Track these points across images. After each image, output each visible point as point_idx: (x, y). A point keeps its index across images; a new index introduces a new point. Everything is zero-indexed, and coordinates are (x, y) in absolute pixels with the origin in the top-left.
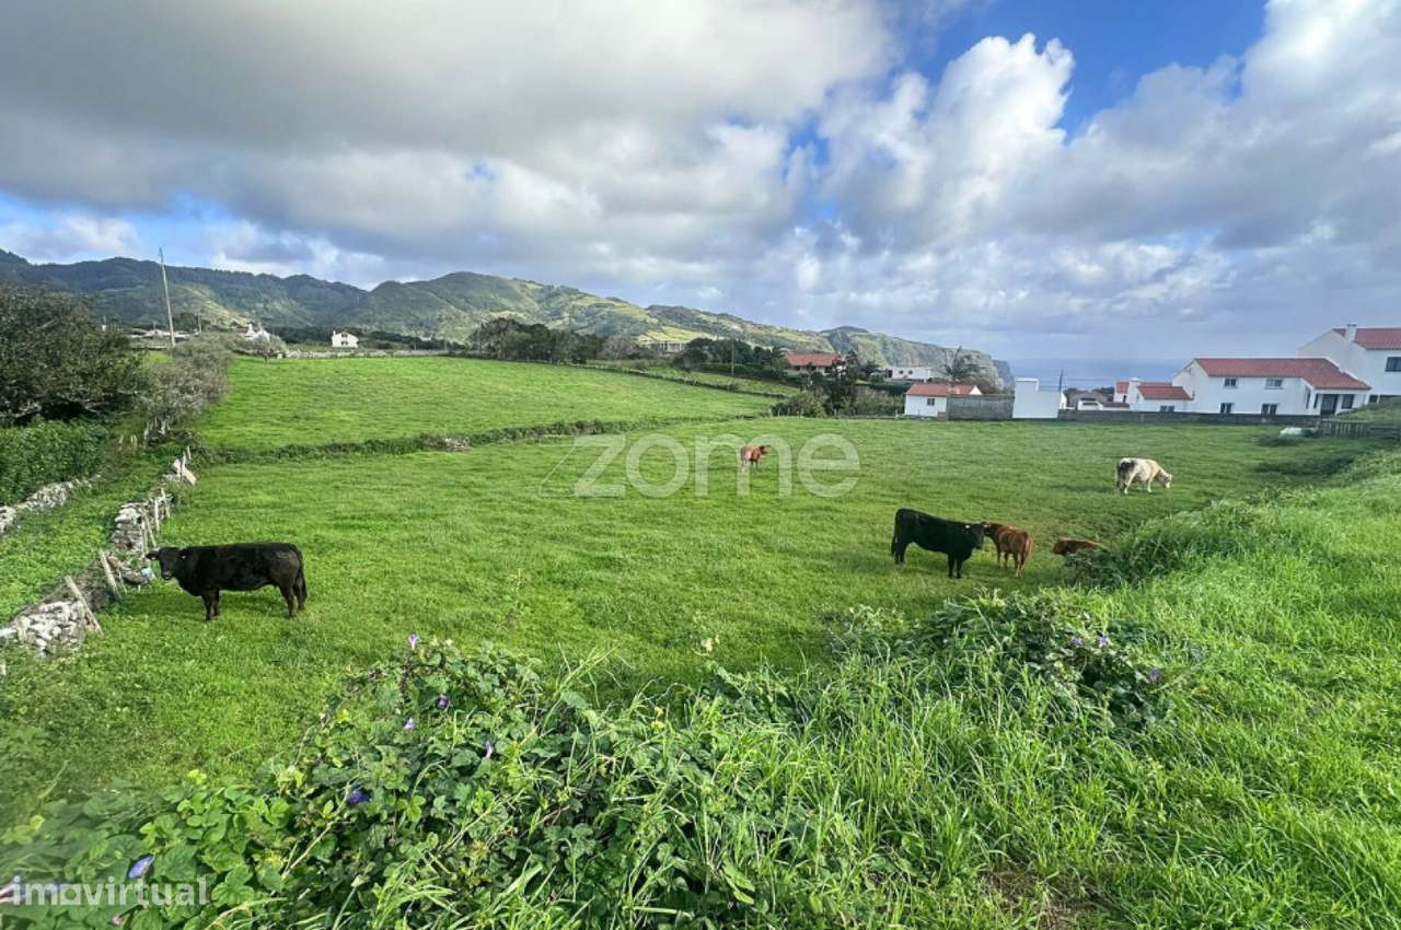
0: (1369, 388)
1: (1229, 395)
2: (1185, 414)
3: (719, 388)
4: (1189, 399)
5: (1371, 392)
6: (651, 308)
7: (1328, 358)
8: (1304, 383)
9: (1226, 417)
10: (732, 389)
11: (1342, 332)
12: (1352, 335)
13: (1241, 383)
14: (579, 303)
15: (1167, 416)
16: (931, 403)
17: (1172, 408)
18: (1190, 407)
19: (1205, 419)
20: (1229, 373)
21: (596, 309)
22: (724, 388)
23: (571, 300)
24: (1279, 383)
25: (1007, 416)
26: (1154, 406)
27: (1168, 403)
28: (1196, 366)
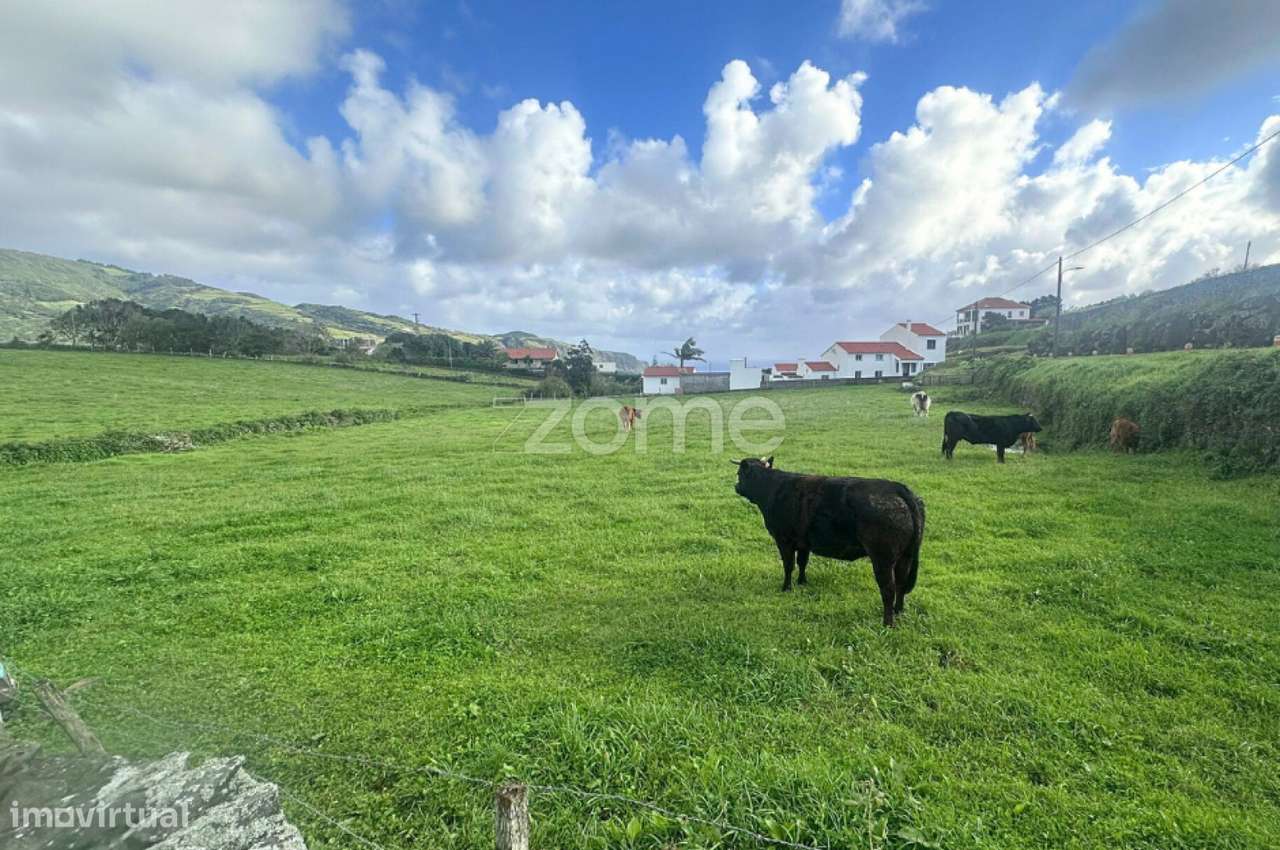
0: (922, 359)
1: (858, 366)
2: (837, 380)
3: (448, 379)
4: (835, 370)
5: (925, 362)
6: (300, 306)
7: (899, 342)
8: (894, 357)
9: (858, 381)
10: (462, 380)
11: (904, 325)
12: (909, 326)
13: (864, 357)
14: (196, 296)
15: (825, 383)
16: (664, 382)
17: (827, 376)
18: (839, 375)
19: (849, 382)
20: (857, 350)
21: (223, 305)
22: (454, 380)
23: (181, 292)
24: (881, 357)
25: (726, 389)
26: (818, 375)
27: (826, 373)
28: (837, 347)
